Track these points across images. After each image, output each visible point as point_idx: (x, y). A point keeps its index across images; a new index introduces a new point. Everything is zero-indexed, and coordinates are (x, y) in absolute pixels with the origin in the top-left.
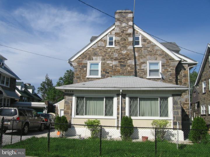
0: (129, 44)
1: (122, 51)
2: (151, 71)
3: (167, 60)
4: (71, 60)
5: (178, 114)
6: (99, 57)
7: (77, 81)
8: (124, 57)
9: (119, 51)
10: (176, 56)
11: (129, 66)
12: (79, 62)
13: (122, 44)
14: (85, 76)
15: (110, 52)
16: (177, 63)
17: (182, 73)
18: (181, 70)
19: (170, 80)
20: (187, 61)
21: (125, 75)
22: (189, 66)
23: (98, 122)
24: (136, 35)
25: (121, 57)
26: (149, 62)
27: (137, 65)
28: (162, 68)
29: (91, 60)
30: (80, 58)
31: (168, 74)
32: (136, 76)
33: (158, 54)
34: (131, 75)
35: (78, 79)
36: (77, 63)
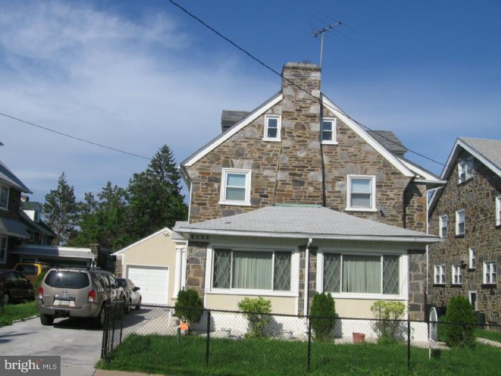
0: (312, 136)
1: (298, 152)
2: (354, 196)
3: (387, 174)
4: (186, 165)
5: (419, 290)
6: (246, 161)
7: (199, 211)
8: (302, 164)
9: (290, 150)
10: (406, 167)
11: (310, 184)
12: (204, 170)
13: (298, 136)
14: (217, 201)
15: (271, 151)
16: (406, 182)
17: (415, 201)
18: (413, 195)
19: (392, 216)
20: (424, 178)
21: (301, 203)
22: (428, 188)
23: (268, 303)
24: (326, 119)
25: (294, 165)
26: (350, 177)
27: (327, 182)
28: (377, 192)
29: (229, 167)
30: (204, 160)
31: (388, 204)
32: (324, 205)
33: (369, 162)
34: (314, 203)
35: (201, 207)
36: (198, 171)
